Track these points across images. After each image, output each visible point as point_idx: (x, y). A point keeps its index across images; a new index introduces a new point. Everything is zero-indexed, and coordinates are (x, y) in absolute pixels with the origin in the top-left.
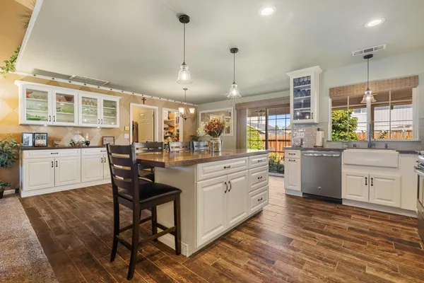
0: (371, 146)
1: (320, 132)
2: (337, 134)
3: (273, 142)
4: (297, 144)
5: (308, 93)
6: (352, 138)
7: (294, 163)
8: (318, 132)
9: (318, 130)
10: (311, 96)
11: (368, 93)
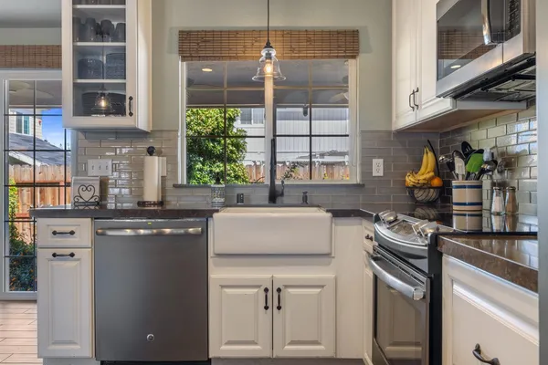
0: (274, 197)
1: (156, 158)
2: (207, 168)
3: (49, 190)
4: (87, 196)
5: (120, 33)
6: (237, 177)
7: (70, 264)
8: (149, 158)
9: (151, 151)
10: (128, 44)
11: (269, 56)
